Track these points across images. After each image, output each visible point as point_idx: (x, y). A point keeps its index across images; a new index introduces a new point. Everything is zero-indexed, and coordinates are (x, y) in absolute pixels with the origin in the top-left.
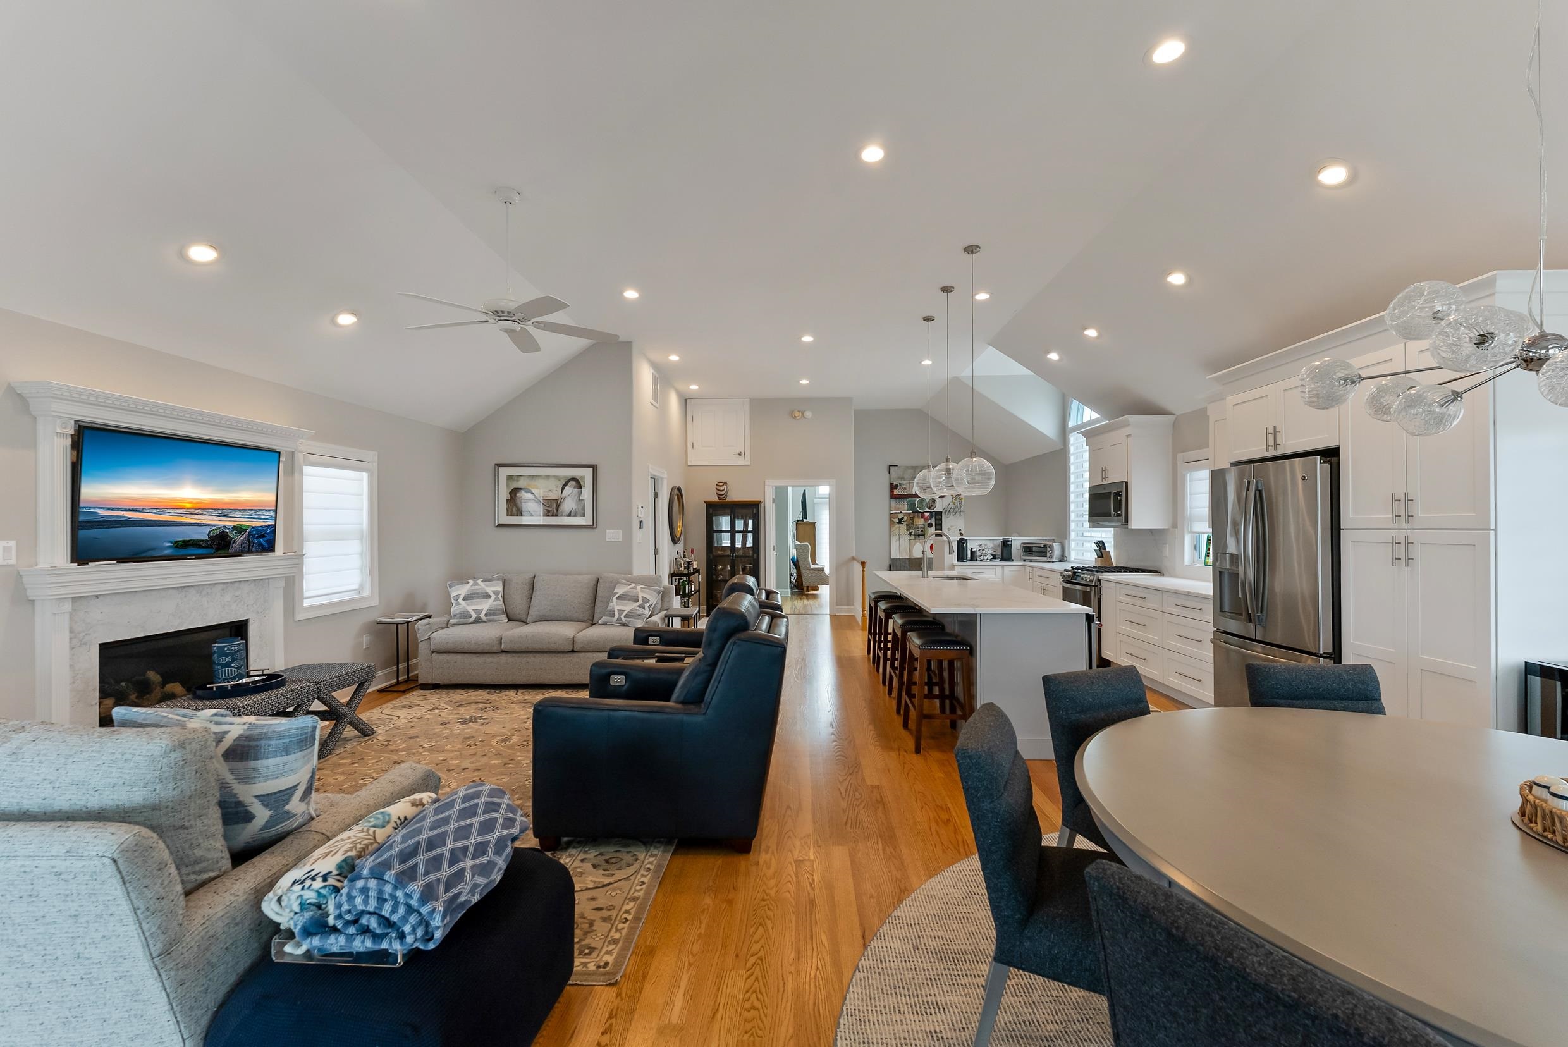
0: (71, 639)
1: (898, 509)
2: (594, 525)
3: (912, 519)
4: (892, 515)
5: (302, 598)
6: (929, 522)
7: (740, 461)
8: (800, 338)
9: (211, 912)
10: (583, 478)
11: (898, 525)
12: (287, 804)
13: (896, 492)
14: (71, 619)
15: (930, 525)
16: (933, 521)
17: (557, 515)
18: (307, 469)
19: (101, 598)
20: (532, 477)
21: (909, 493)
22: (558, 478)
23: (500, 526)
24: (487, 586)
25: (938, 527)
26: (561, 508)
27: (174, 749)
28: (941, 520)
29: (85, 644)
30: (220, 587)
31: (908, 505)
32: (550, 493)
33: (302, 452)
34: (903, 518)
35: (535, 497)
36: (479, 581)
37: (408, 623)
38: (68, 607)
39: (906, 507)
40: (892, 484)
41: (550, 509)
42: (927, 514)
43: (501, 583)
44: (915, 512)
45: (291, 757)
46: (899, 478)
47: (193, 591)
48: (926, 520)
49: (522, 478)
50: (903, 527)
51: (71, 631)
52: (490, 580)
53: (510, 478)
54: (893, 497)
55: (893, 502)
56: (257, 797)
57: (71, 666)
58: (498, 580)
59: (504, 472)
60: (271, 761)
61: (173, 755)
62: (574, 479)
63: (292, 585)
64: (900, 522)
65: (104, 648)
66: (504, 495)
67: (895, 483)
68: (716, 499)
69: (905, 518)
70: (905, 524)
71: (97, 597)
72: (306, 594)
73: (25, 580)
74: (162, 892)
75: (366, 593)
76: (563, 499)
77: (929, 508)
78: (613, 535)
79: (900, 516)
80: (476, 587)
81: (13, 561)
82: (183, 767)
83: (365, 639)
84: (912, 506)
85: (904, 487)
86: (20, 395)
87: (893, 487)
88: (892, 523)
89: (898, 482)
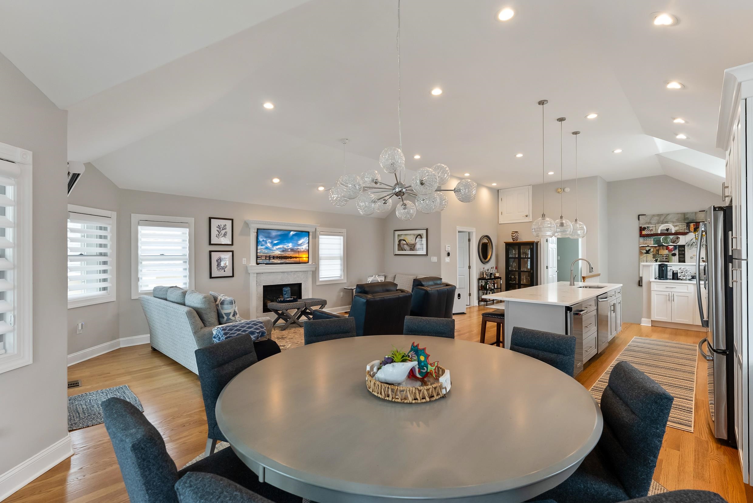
0: (256, 283)
1: (646, 244)
2: (427, 255)
3: (658, 251)
4: (641, 248)
5: (319, 278)
6: (673, 252)
7: (527, 220)
8: (515, 156)
9: (205, 330)
10: (423, 234)
11: (645, 255)
12: (229, 316)
13: (644, 233)
14: (256, 278)
15: (674, 255)
16: (677, 252)
17: (414, 250)
18: (320, 237)
19: (263, 274)
20: (406, 235)
21: (655, 233)
22: (414, 235)
23: (396, 255)
24: (379, 278)
25: (681, 256)
26: (415, 248)
27: (204, 298)
28: (684, 251)
29: (260, 285)
30: (293, 273)
31: (654, 241)
32: (411, 241)
33: (319, 231)
34: (650, 250)
35: (407, 243)
36: (376, 276)
37: (352, 289)
38: (256, 275)
39: (652, 242)
40: (641, 227)
41: (411, 248)
42: (671, 247)
43: (384, 277)
44: (660, 245)
45: (229, 306)
46: (646, 223)
47: (285, 273)
48: (670, 251)
49: (402, 235)
50: (650, 256)
51: (257, 281)
52: (380, 276)
53: (399, 235)
54: (641, 236)
55: (642, 240)
56: (224, 313)
57: (257, 290)
58: (383, 276)
59: (397, 233)
60: (225, 306)
61: (204, 299)
62: (420, 235)
63: (315, 273)
64: (648, 252)
65: (265, 287)
66: (397, 243)
67: (643, 226)
68: (511, 241)
69: (652, 250)
70: (652, 254)
71: (262, 273)
72: (320, 277)
73: (248, 268)
74: (194, 322)
75: (342, 278)
76: (416, 244)
77: (673, 243)
78: (434, 259)
79: (648, 249)
80: (376, 278)
81: (245, 264)
82: (205, 302)
83: (342, 294)
84: (658, 242)
85: (651, 229)
86: (247, 223)
87: (641, 229)
88: (641, 253)
89: (646, 226)
